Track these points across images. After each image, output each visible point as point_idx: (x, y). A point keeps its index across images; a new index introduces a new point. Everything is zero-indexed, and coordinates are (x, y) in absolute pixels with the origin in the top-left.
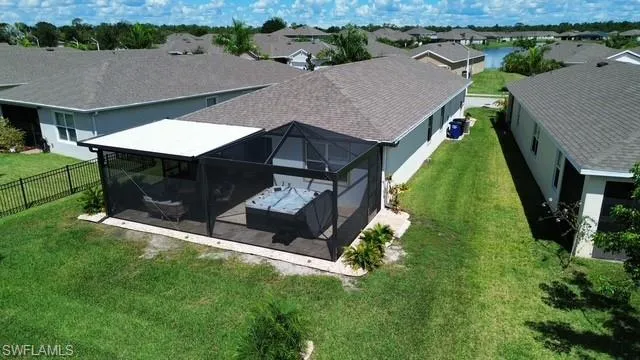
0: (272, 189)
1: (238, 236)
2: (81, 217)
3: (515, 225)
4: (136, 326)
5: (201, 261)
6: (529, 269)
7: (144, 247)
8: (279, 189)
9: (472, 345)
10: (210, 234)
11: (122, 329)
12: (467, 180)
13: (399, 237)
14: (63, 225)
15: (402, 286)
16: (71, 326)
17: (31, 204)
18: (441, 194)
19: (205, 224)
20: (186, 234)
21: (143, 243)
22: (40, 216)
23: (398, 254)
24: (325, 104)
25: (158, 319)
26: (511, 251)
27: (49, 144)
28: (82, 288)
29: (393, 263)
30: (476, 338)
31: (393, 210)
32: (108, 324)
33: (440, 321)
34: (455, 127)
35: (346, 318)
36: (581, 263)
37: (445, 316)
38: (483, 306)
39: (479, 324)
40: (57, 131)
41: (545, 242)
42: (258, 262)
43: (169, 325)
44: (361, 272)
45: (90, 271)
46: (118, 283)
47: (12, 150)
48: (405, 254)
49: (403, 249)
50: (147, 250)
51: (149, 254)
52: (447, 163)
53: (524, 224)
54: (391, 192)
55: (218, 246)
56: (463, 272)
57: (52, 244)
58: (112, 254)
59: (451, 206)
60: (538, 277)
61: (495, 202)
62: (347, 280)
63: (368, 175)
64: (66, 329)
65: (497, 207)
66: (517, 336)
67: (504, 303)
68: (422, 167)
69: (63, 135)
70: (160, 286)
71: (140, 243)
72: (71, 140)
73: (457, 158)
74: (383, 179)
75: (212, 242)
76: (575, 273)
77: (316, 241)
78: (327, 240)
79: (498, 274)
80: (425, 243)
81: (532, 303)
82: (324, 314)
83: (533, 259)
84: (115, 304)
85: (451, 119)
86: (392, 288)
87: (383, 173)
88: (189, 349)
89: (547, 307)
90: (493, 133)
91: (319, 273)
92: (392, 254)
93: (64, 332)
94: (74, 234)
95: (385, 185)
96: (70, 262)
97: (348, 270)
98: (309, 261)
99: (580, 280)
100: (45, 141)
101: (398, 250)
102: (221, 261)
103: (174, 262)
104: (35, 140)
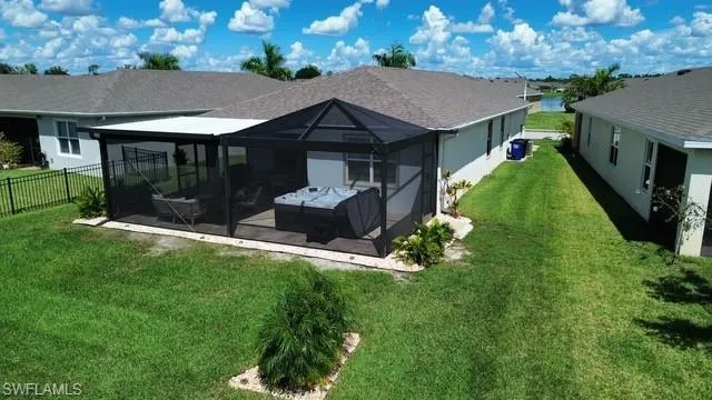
0: (306, 189)
1: (265, 236)
2: (76, 221)
3: (601, 229)
4: (132, 319)
5: (219, 258)
6: (625, 267)
7: (149, 246)
8: (315, 190)
9: (564, 338)
10: (232, 235)
11: (115, 322)
12: (536, 191)
13: (461, 238)
14: (55, 228)
15: (469, 280)
16: (51, 320)
17: (19, 211)
18: (507, 202)
19: (225, 227)
20: (201, 235)
21: (149, 242)
22: (29, 221)
23: (461, 253)
24: (369, 97)
25: (161, 312)
26: (600, 251)
27: (48, 159)
28: (70, 283)
29: (455, 261)
30: (569, 332)
31: (451, 215)
32: (98, 317)
33: (521, 313)
34: (516, 146)
35: (399, 310)
36: (689, 260)
37: (526, 309)
38: (573, 301)
39: (571, 318)
40: (58, 143)
41: (640, 244)
42: (288, 259)
43: (175, 318)
44: (416, 268)
45: (81, 268)
46: (114, 279)
47: (5, 166)
48: (468, 253)
49: (467, 249)
50: (153, 249)
51: (157, 251)
52: (511, 179)
53: (611, 227)
54: (449, 192)
55: (241, 245)
56: (544, 270)
57: (39, 243)
58: (110, 251)
59: (521, 212)
60: (638, 273)
61: (572, 211)
62: (399, 275)
63: (422, 172)
64: (43, 322)
65: (576, 214)
66: (622, 330)
67: (599, 298)
68: (482, 180)
69: (64, 148)
70: (166, 280)
71: (145, 243)
72: (74, 152)
73: (521, 176)
74: (439, 176)
75: (234, 242)
76: (682, 270)
77: (360, 241)
78: (373, 240)
79: (587, 272)
80: (493, 243)
81: (634, 297)
82: (374, 306)
83: (627, 257)
84: (109, 297)
85: (511, 139)
86: (457, 282)
87: (439, 170)
88: (199, 341)
89: (655, 301)
90: (560, 156)
91: (365, 269)
92: (453, 254)
93: (40, 324)
94: (66, 235)
95: (441, 184)
96: (57, 259)
97: (401, 266)
98: (352, 258)
99: (691, 277)
100: (44, 156)
101: (461, 251)
102: (243, 258)
103: (186, 259)
104: (33, 156)
